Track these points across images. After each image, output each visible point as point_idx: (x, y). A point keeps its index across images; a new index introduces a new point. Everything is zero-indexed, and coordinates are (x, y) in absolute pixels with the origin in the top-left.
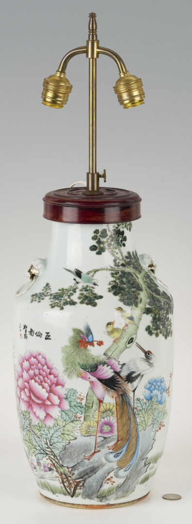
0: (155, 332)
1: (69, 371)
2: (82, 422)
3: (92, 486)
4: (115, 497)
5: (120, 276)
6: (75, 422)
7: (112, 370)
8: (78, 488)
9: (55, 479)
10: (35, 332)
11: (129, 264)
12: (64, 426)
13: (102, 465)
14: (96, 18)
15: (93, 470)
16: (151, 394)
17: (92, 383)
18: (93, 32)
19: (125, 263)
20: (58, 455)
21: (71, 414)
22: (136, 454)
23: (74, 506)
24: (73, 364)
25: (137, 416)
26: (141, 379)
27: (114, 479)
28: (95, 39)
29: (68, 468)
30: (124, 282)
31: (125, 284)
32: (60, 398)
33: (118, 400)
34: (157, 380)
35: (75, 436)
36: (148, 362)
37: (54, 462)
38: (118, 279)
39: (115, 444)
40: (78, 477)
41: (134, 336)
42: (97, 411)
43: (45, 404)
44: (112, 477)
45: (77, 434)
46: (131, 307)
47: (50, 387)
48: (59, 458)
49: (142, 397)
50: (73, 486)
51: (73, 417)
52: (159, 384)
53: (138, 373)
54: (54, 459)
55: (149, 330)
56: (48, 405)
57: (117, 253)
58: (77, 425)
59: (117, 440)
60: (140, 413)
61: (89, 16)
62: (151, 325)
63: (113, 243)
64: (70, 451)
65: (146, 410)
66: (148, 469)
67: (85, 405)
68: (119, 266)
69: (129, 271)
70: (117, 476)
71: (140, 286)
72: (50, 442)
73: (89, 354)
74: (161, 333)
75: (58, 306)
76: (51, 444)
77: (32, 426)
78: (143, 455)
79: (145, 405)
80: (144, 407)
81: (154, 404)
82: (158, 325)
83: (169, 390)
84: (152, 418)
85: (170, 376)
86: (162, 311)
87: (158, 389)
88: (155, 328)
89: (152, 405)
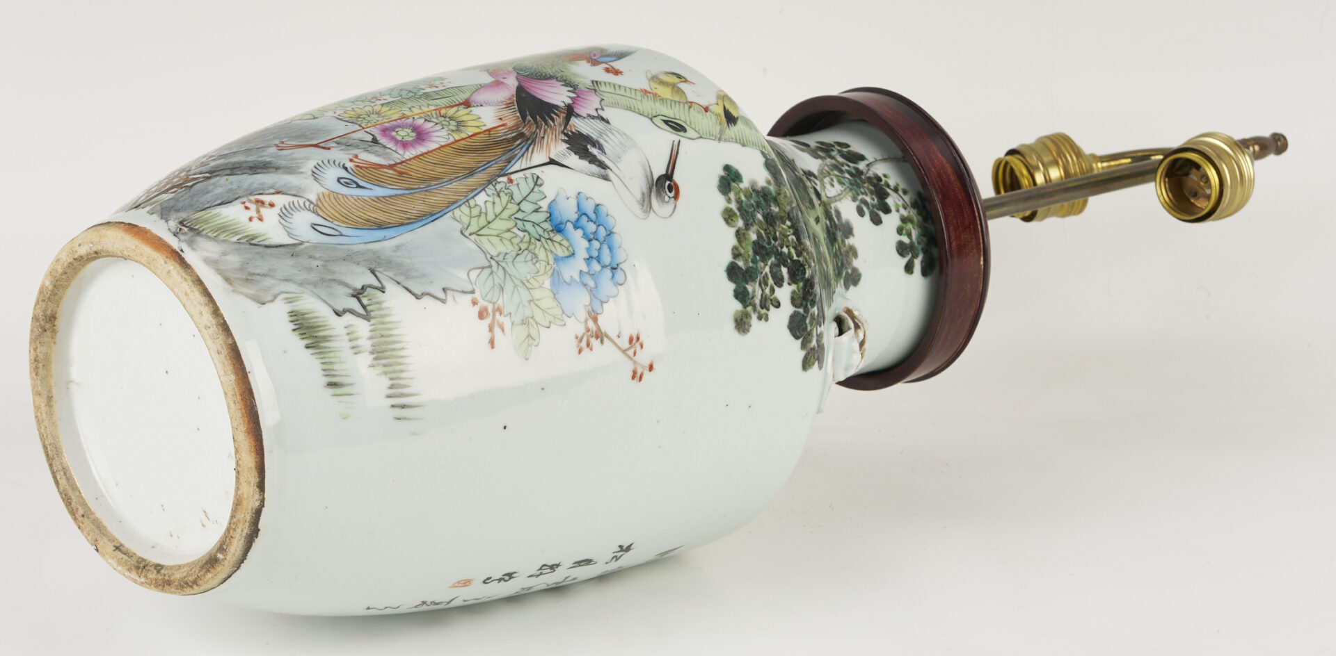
0: (733, 206)
3: (208, 192)
4: (215, 256)
6: (357, 103)
7: (568, 101)
8: (172, 190)
13: (291, 170)
15: (258, 167)
16: (570, 226)
17: (498, 82)
22: (380, 234)
25: (490, 190)
26: (593, 175)
27: (270, 215)
29: (211, 157)
33: (502, 130)
34: (616, 239)
36: (651, 191)
39: (375, 164)
40: (208, 170)
41: (691, 133)
44: (272, 205)
45: (329, 114)
49: (549, 190)
52: (606, 259)
53: (607, 162)
55: (729, 179)
59: (392, 162)
60: (505, 198)
62: (745, 185)
65: (520, 215)
66: (348, 318)
67: (425, 93)
70: (284, 215)
74: (738, 234)
78: (389, 264)
79: (533, 207)
80: (527, 207)
81: (546, 246)
82: (755, 216)
83: (593, 341)
84: (506, 254)
85: (631, 340)
86: (793, 234)
87: (591, 257)
88: (744, 204)
89: (543, 239)
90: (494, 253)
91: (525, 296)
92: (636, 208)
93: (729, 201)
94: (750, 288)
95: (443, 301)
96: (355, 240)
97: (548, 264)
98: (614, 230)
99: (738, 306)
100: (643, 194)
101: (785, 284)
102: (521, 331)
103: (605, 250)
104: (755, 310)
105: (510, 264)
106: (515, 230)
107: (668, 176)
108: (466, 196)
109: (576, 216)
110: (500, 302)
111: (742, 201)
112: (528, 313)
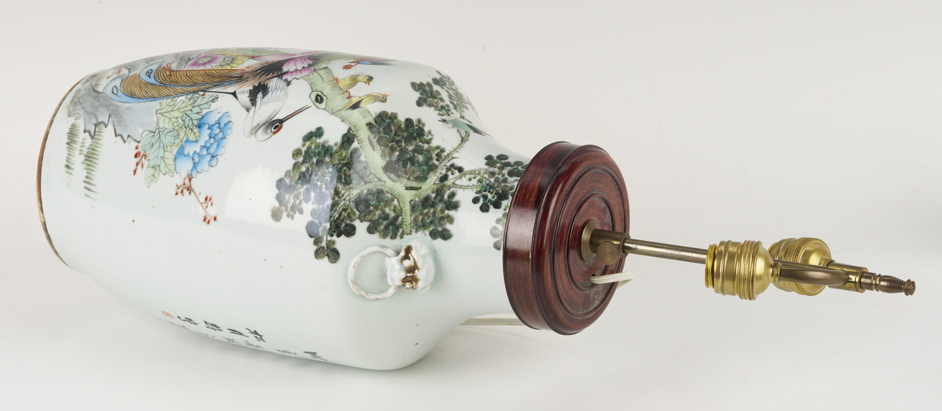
0: (304, 149)
5: (431, 158)
11: (439, 192)
16: (207, 126)
19: (445, 185)
30: (418, 153)
31: (414, 151)
34: (224, 142)
36: (264, 125)
38: (428, 151)
39: (170, 68)
41: (323, 105)
46: (374, 116)
52: (212, 150)
53: (259, 103)
55: (316, 134)
57: (470, 180)
59: (175, 70)
60: (191, 101)
62: (320, 141)
63: (492, 180)
65: (187, 113)
66: (86, 135)
68: (448, 169)
69: (429, 180)
71: (392, 176)
74: (296, 166)
78: (118, 115)
79: (200, 111)
80: (196, 110)
81: (187, 133)
82: (312, 158)
83: (185, 191)
84: (166, 129)
85: (206, 199)
86: (330, 177)
87: (205, 146)
88: (310, 150)
89: (188, 128)
90: (161, 126)
91: (161, 154)
92: (248, 129)
93: (303, 145)
94: (287, 197)
95: (125, 142)
96: (118, 99)
97: (181, 141)
98: (226, 137)
99: (277, 204)
100: (258, 125)
101: (310, 203)
102: (151, 171)
103: (215, 146)
104: (286, 210)
105: (164, 135)
106: (180, 119)
107: (281, 121)
108: (176, 95)
109: (214, 123)
110: (148, 152)
111: (311, 148)
112: (158, 163)
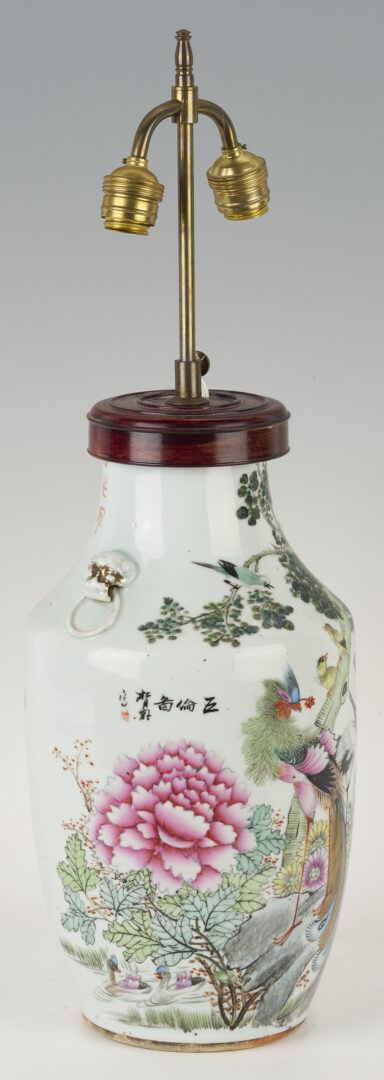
1: (257, 770)
2: (278, 870)
3: (277, 997)
6: (265, 873)
7: (326, 754)
8: (251, 1007)
9: (202, 999)
10: (175, 703)
12: (243, 886)
13: (300, 950)
14: (191, 41)
15: (285, 964)
17: (298, 786)
18: (184, 70)
20: (221, 947)
21: (257, 858)
23: (233, 1047)
24: (265, 753)
27: (309, 974)
28: (188, 85)
29: (239, 970)
32: (237, 829)
33: (332, 810)
35: (262, 902)
37: (209, 963)
38: (292, 569)
39: (322, 903)
40: (257, 984)
41: (347, 680)
42: (304, 842)
43: (199, 847)
45: (267, 897)
47: (214, 811)
48: (222, 953)
50: (241, 1004)
51: (263, 862)
54: (210, 959)
56: (209, 848)
58: (270, 876)
59: (325, 893)
61: (176, 37)
64: (249, 933)
67: (286, 834)
72: (206, 924)
73: (293, 727)
75: (224, 640)
76: (208, 927)
77: (157, 900)
